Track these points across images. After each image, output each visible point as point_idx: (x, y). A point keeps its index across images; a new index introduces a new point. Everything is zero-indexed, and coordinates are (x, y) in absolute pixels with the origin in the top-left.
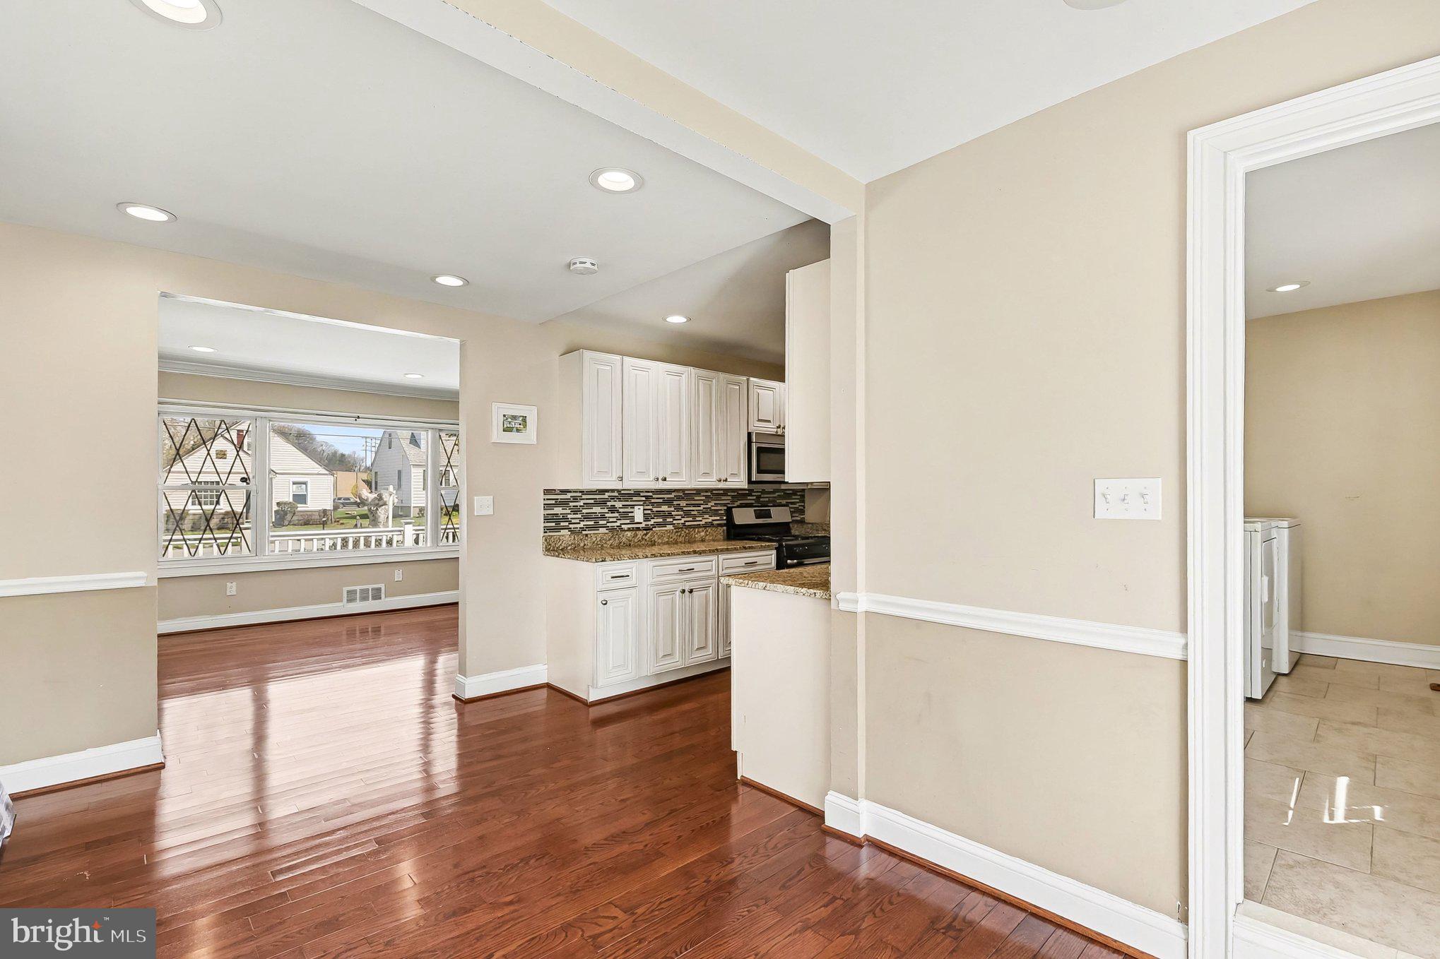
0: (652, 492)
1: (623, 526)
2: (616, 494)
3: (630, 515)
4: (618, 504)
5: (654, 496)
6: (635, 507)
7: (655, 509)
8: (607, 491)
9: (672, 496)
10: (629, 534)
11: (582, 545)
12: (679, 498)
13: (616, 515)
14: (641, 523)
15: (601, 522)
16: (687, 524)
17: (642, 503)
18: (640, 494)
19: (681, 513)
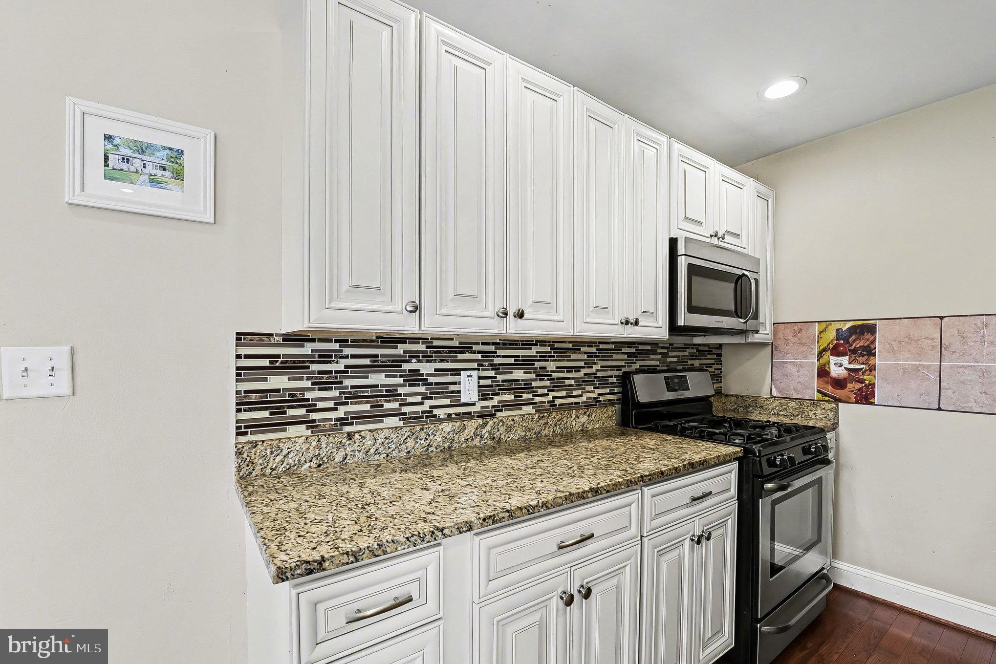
0: (494, 344)
1: (436, 412)
2: (422, 347)
3: (452, 388)
4: (426, 368)
5: (500, 352)
6: (462, 372)
7: (500, 377)
8: (403, 341)
9: (533, 352)
10: (447, 427)
11: (338, 458)
12: (543, 357)
13: (422, 389)
14: (474, 404)
15: (387, 406)
16: (557, 402)
17: (475, 365)
18: (471, 348)
19: (548, 383)
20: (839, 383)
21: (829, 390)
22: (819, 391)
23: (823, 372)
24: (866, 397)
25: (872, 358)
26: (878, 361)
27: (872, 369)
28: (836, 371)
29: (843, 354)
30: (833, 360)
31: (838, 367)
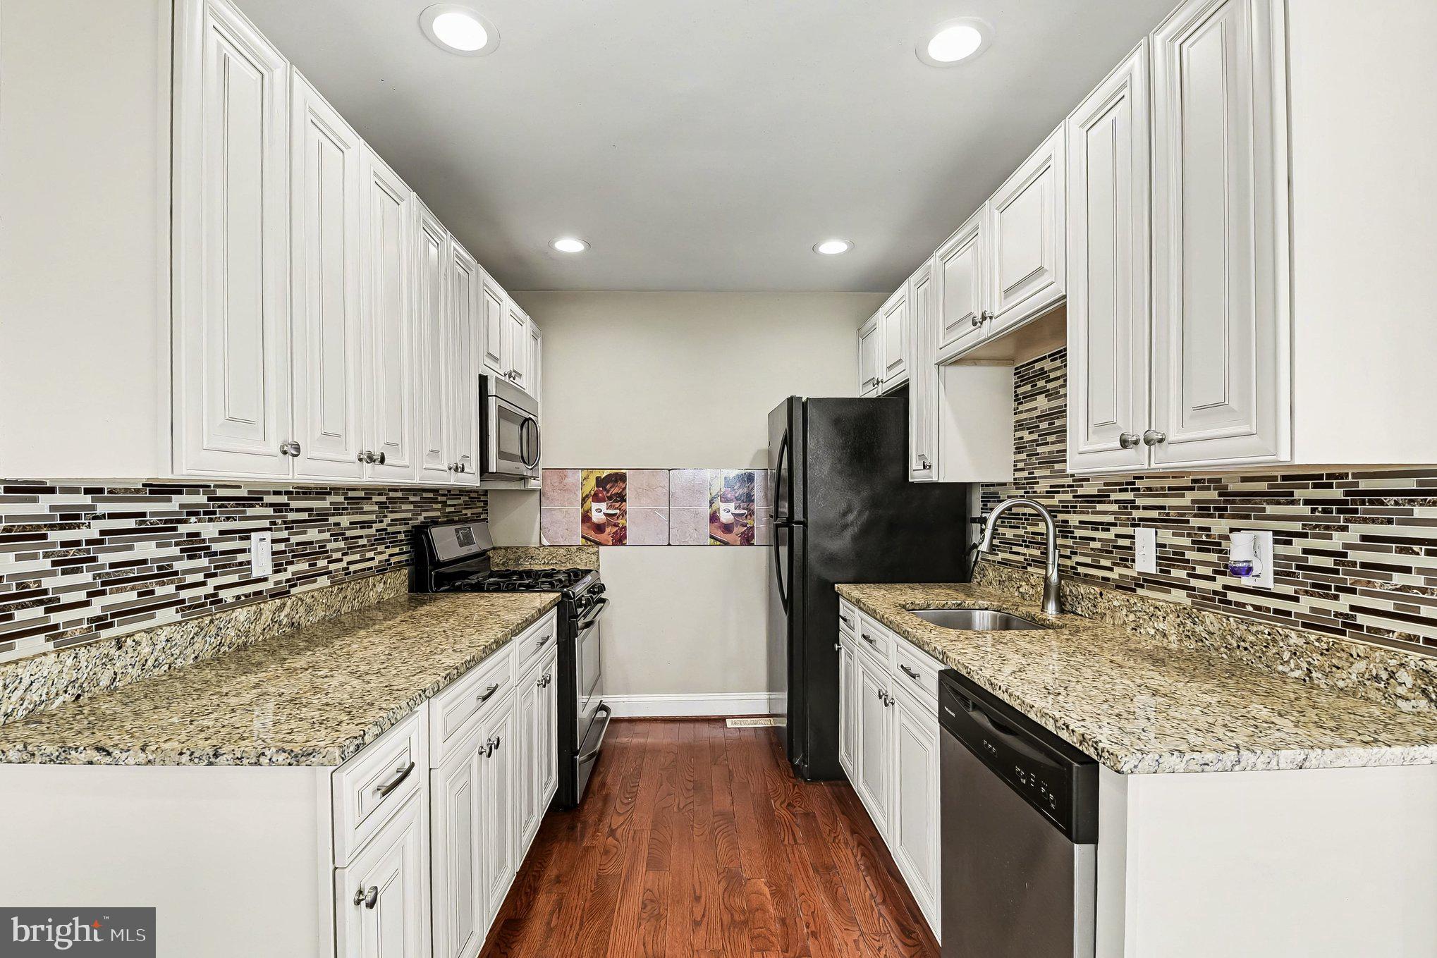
0: (287, 493)
1: (223, 594)
2: (202, 499)
3: (241, 558)
4: (209, 530)
5: (294, 505)
6: (253, 534)
7: (294, 539)
8: (176, 489)
9: (326, 504)
10: (241, 614)
11: (105, 682)
12: (338, 510)
13: (204, 562)
14: (265, 579)
15: (160, 591)
16: (352, 568)
17: (266, 524)
18: (261, 499)
19: (342, 544)
20: (599, 528)
21: (592, 535)
22: (583, 537)
23: (586, 518)
24: (619, 540)
25: (624, 503)
26: (628, 506)
27: (624, 513)
28: (597, 517)
29: (602, 500)
30: (595, 506)
31: (599, 512)
